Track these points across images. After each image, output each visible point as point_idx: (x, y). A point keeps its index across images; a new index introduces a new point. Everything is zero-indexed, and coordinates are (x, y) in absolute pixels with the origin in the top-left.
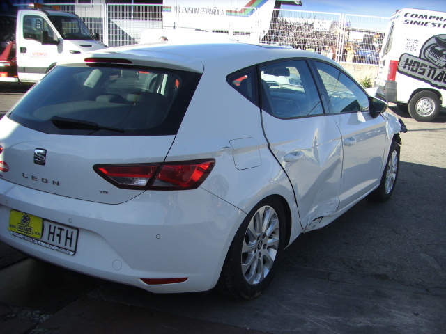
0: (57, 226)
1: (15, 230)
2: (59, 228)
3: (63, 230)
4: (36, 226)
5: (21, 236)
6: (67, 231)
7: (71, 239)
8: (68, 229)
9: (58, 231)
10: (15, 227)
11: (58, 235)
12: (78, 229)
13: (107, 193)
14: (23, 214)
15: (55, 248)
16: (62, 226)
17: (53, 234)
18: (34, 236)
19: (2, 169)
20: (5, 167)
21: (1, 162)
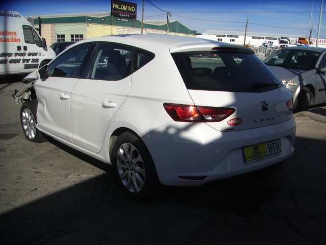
0: (271, 143)
1: (251, 159)
3: (274, 143)
4: (262, 149)
5: (255, 160)
7: (278, 146)
8: (276, 141)
9: (272, 146)
10: (250, 157)
12: (279, 139)
15: (274, 155)
17: (271, 148)
18: (263, 155)
19: (235, 125)
20: (238, 121)
21: (233, 120)
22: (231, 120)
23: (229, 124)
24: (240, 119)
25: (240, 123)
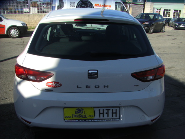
0: (105, 109)
1: (72, 118)
2: (106, 110)
3: (110, 110)
4: (88, 113)
5: (77, 121)
6: (113, 110)
7: (116, 113)
8: (113, 108)
9: (105, 111)
10: (70, 117)
11: (106, 113)
12: (119, 107)
13: (138, 86)
14: (76, 109)
15: (105, 120)
16: (108, 108)
17: (103, 113)
18: (88, 118)
19: (53, 87)
20: (57, 85)
21: (52, 82)
22: (49, 82)
23: (48, 86)
24: (59, 83)
25: (59, 86)
